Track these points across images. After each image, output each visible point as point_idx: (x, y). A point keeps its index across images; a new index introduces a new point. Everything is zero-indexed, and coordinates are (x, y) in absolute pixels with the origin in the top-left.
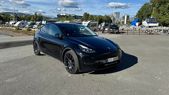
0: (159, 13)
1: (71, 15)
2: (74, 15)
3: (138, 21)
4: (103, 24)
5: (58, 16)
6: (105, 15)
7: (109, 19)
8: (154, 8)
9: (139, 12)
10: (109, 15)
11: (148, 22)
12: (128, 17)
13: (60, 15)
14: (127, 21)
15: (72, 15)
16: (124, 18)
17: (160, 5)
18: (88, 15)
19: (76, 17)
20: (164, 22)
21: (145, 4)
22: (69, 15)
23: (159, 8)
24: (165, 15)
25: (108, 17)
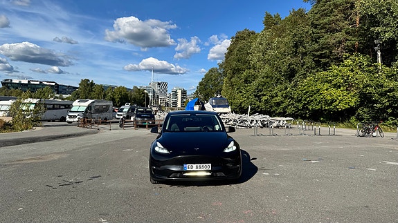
0: (233, 89)
1: (45, 83)
2: (54, 84)
3: (197, 103)
4: (126, 108)
5: (3, 84)
6: (135, 87)
7: (144, 96)
8: (225, 79)
9: (200, 84)
10: (144, 86)
11: (214, 104)
12: (184, 93)
13: (11, 83)
14: (182, 102)
15: (48, 84)
16: (175, 94)
17: (234, 73)
18: (92, 84)
19: (58, 89)
20: (240, 105)
21: (211, 71)
22: (38, 83)
23: (233, 80)
24: (241, 92)
25: (140, 92)
